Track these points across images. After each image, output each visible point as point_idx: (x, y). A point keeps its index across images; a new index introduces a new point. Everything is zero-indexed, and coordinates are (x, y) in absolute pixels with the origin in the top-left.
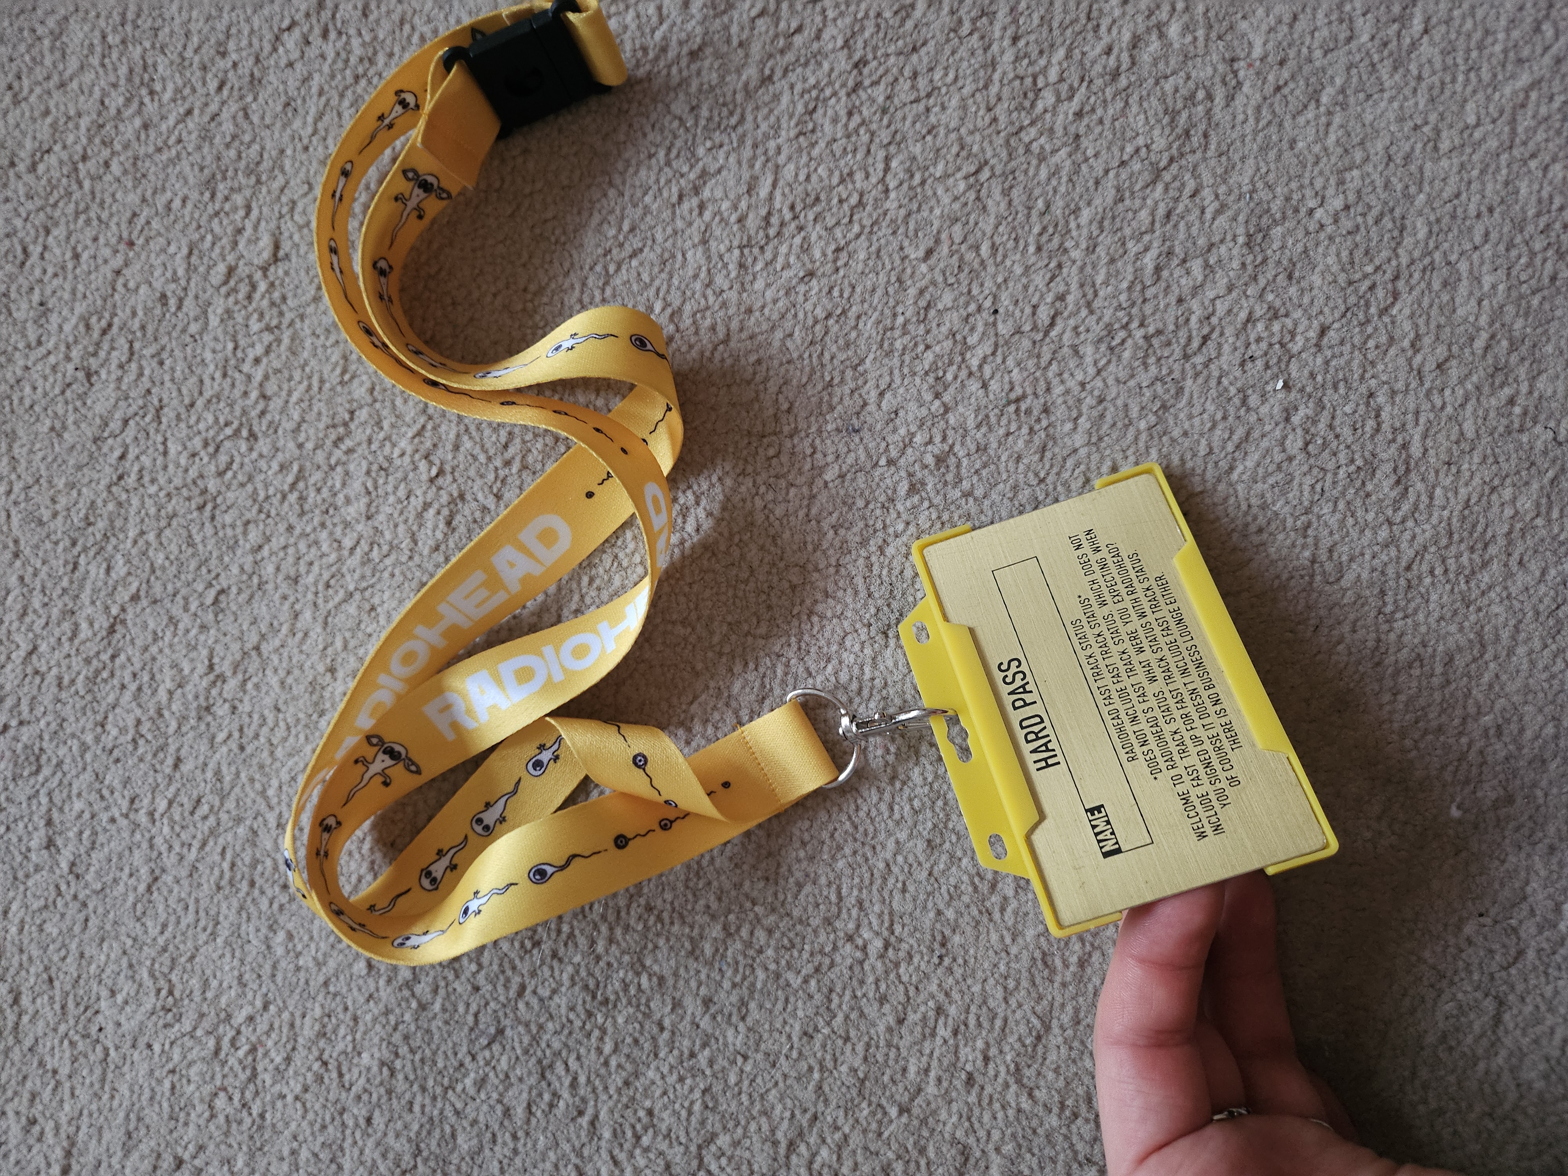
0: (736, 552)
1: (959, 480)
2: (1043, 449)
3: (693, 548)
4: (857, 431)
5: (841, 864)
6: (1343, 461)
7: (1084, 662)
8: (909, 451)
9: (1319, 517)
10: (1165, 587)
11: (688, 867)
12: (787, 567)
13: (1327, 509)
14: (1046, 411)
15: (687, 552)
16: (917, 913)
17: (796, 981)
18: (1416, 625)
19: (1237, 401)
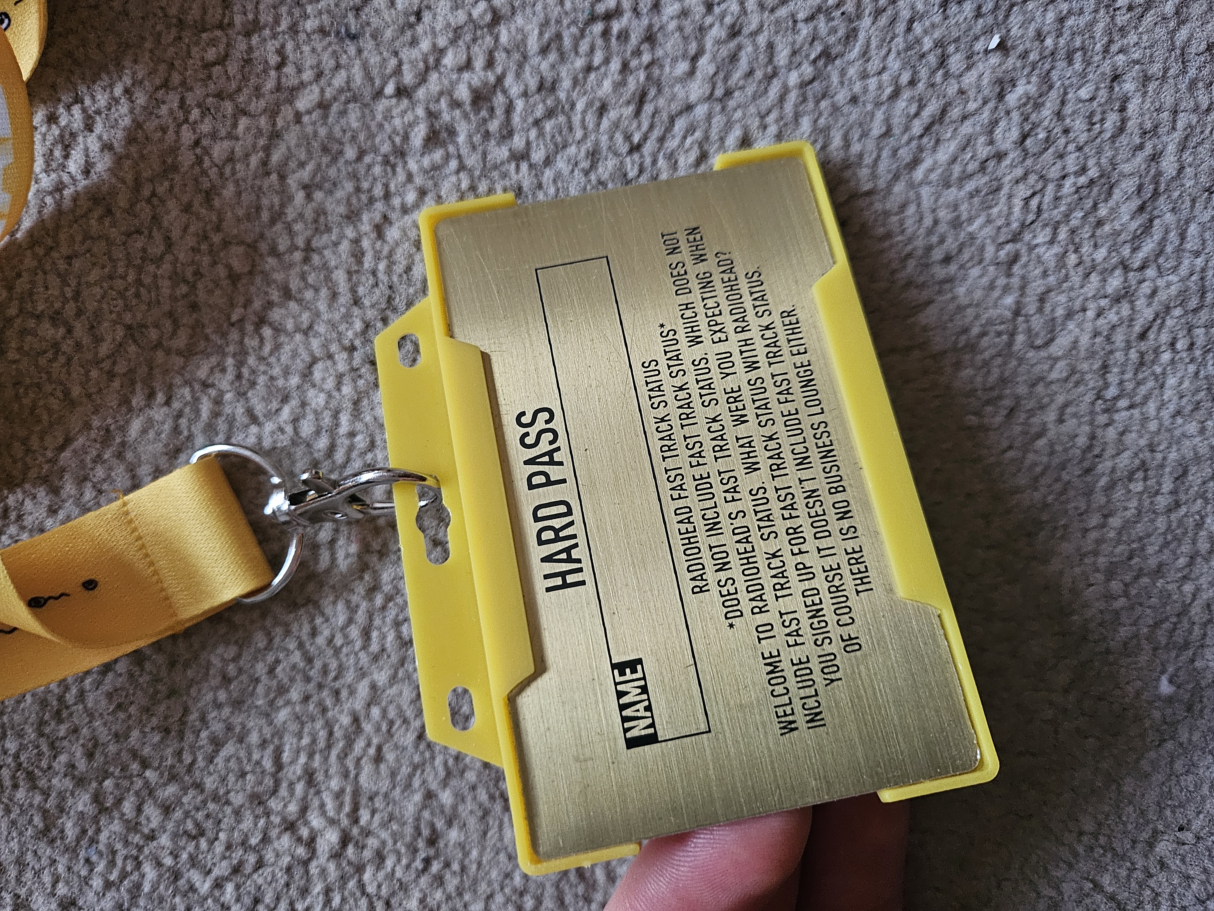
0: (144, 211)
1: (507, 133)
2: (641, 99)
3: (75, 198)
4: (354, 37)
5: (283, 715)
6: (1072, 168)
7: (651, 427)
8: (434, 76)
9: (1031, 248)
10: (793, 328)
11: (44, 703)
12: (226, 244)
13: (1043, 236)
14: (650, 38)
15: (67, 203)
16: (397, 793)
17: (205, 886)
18: (1145, 419)
19: (932, 59)
